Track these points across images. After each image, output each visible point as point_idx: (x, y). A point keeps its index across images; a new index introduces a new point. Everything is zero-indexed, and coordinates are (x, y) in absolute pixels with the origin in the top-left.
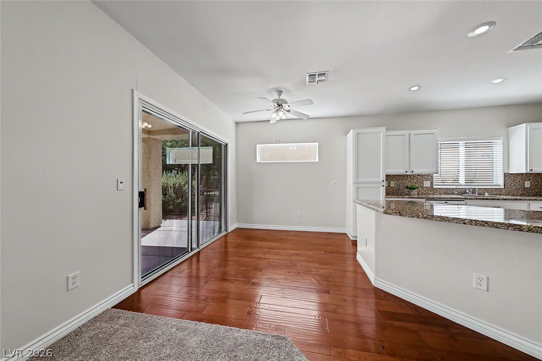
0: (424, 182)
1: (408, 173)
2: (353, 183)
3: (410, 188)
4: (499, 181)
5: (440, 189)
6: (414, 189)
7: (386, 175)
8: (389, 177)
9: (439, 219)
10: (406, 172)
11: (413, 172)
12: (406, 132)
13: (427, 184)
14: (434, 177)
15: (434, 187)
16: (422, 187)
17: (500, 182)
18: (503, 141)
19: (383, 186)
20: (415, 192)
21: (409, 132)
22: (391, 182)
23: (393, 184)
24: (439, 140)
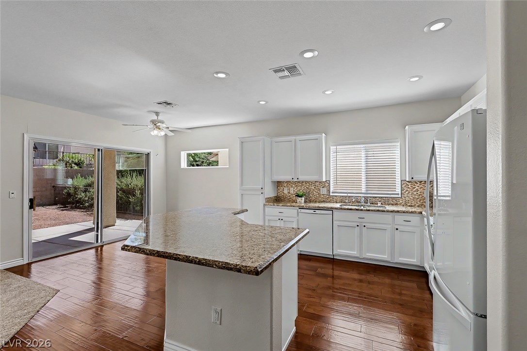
0: (321, 189)
3: (298, 196)
5: (336, 196)
10: (293, 179)
13: (323, 191)
15: (331, 194)
16: (320, 195)
17: (398, 191)
18: (400, 144)
19: (262, 193)
21: (295, 138)
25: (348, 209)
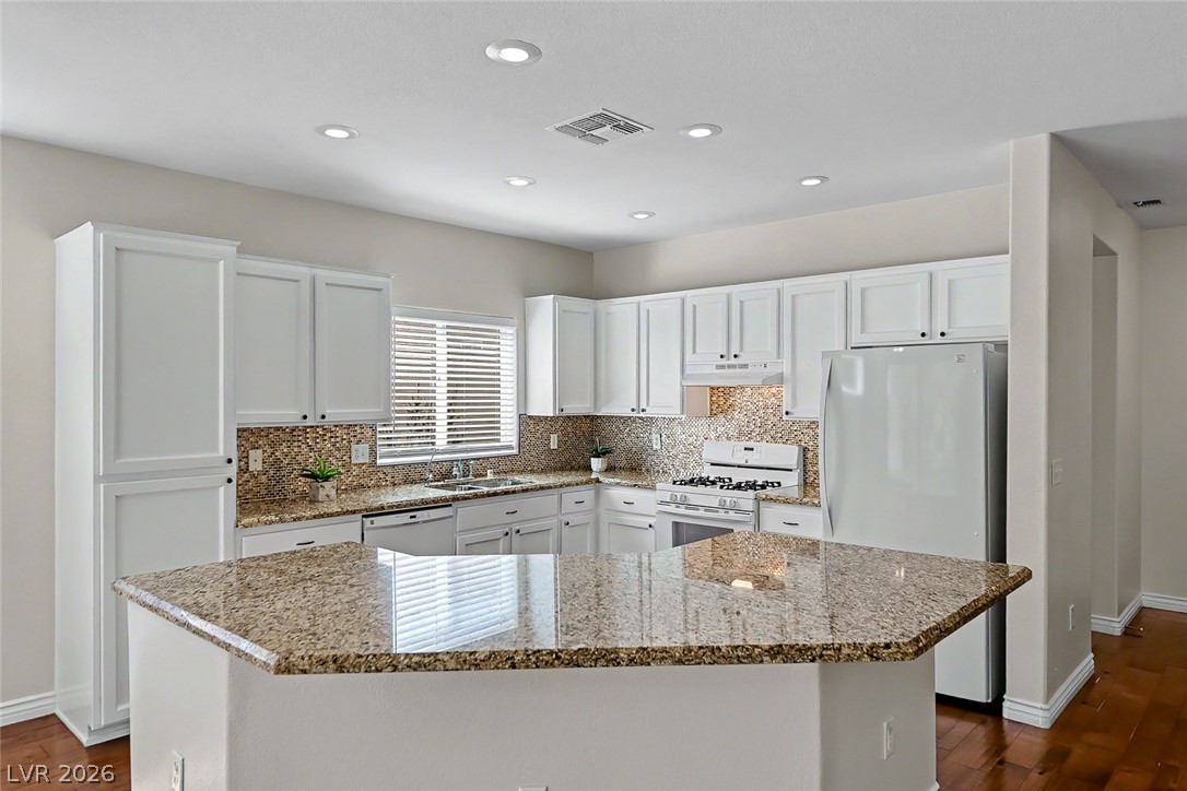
0: (354, 446)
1: (309, 422)
2: (97, 479)
3: (313, 476)
4: (508, 435)
5: (394, 466)
6: (326, 479)
7: (238, 430)
8: (248, 437)
9: (452, 664)
10: (305, 417)
11: (323, 417)
12: (301, 271)
13: (360, 454)
14: (379, 429)
15: (380, 462)
16: (347, 465)
17: (509, 439)
18: (517, 330)
19: (230, 481)
20: (328, 488)
21: (314, 271)
22: (252, 453)
23: (256, 460)
24: (393, 309)
25: (489, 495)
